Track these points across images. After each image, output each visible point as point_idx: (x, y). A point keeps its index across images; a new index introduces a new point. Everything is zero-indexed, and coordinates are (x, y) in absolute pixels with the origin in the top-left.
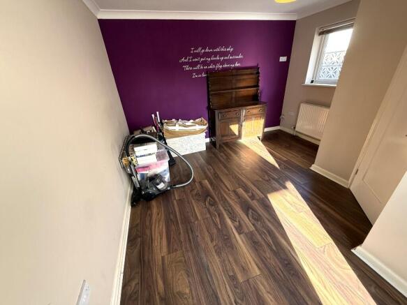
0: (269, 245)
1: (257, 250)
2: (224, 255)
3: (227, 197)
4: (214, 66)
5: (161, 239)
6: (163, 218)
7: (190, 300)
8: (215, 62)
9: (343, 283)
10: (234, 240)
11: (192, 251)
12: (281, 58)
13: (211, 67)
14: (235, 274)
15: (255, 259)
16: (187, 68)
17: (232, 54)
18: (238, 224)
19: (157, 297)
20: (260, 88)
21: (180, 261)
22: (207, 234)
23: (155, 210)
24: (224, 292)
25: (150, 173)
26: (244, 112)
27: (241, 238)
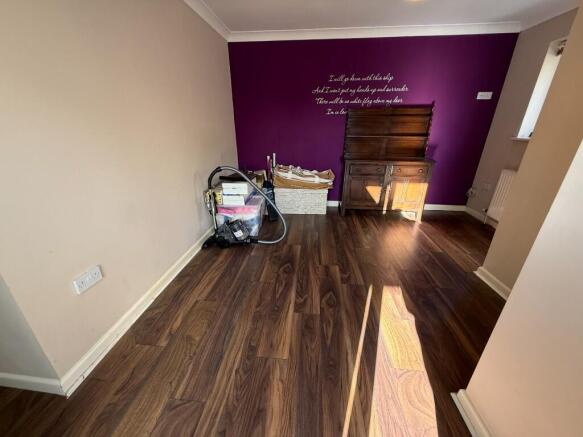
0: (324, 337)
1: (303, 335)
2: (260, 324)
3: (311, 269)
4: (359, 101)
5: (207, 285)
6: (223, 268)
7: (195, 347)
8: (362, 96)
9: (398, 420)
10: (283, 315)
11: (229, 307)
12: (480, 94)
13: (355, 102)
14: (258, 345)
15: (293, 343)
16: (321, 101)
17: (391, 85)
18: (302, 300)
19: (168, 331)
20: (430, 137)
21: (211, 312)
22: (257, 297)
23: (221, 259)
24: (232, 356)
25: (234, 217)
26: (392, 169)
27: (293, 316)
